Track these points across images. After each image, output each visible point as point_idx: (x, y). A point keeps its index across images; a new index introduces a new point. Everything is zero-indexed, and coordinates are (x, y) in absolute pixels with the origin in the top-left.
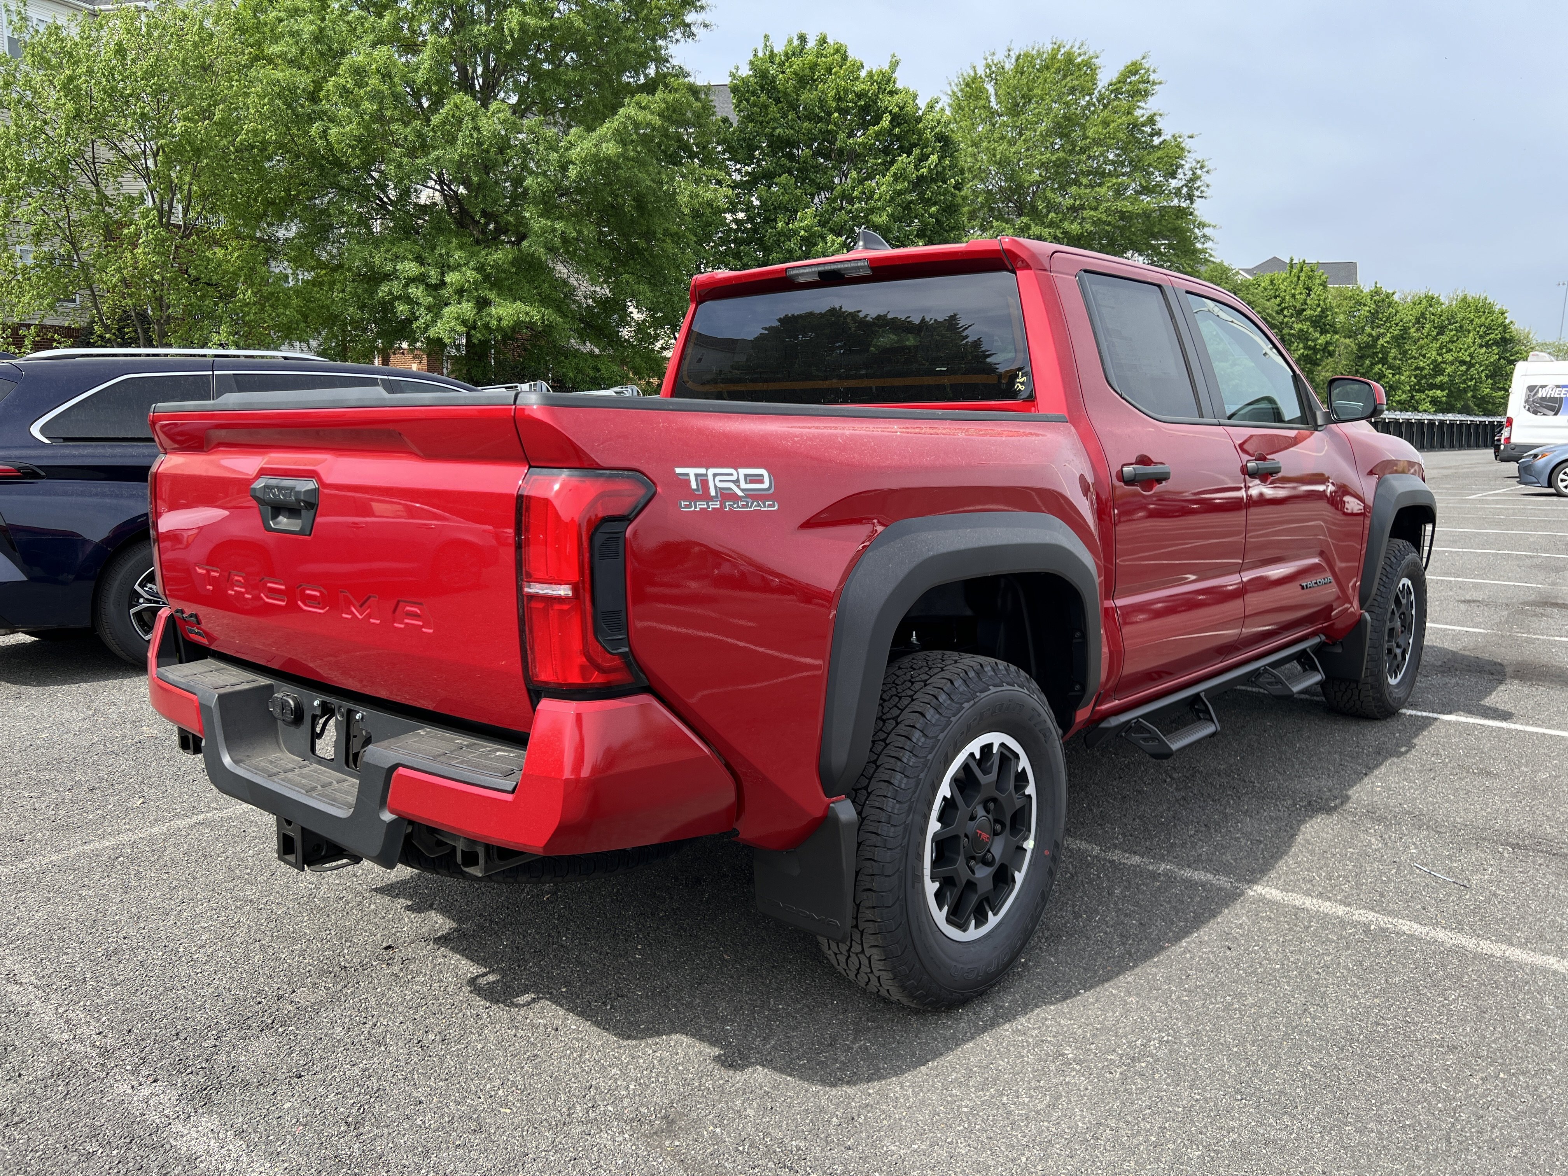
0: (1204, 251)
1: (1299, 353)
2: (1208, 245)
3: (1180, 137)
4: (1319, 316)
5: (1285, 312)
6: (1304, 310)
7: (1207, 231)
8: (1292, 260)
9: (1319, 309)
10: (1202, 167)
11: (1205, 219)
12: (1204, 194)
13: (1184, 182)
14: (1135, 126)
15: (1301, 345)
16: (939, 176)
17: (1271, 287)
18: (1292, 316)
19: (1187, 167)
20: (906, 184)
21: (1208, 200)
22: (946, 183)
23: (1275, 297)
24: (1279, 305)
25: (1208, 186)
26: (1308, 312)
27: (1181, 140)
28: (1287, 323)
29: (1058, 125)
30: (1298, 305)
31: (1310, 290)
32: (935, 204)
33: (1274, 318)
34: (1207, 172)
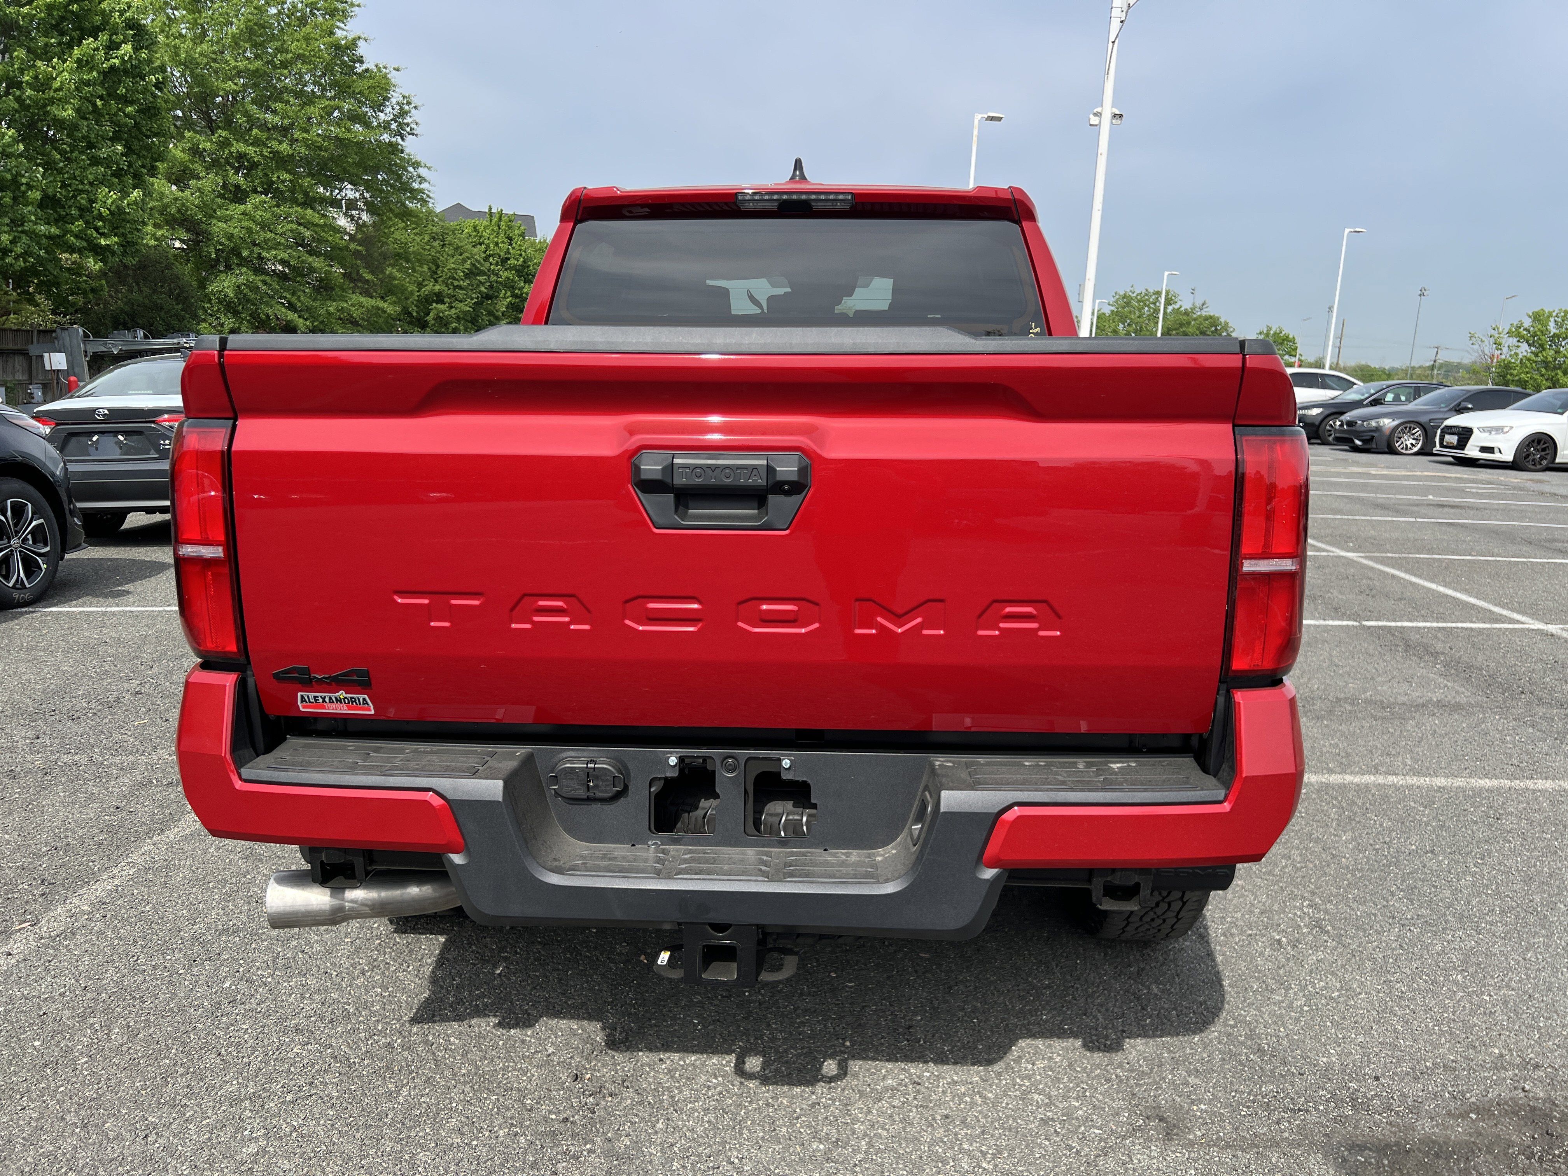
0: (422, 191)
1: (508, 300)
2: (424, 186)
3: (385, 68)
4: (522, 266)
5: (491, 260)
6: (509, 259)
7: (421, 171)
8: (490, 209)
9: (522, 259)
10: (409, 103)
11: (417, 157)
12: (414, 132)
13: (392, 117)
14: (339, 49)
15: (509, 294)
16: (133, 71)
17: (475, 234)
18: (497, 265)
19: (394, 100)
20: (95, 74)
21: (419, 137)
22: (144, 80)
23: (481, 244)
24: (485, 252)
25: (417, 124)
26: (512, 262)
27: (387, 71)
28: (493, 270)
29: (250, 31)
30: (502, 254)
31: (511, 240)
32: (131, 103)
33: (482, 265)
34: (415, 107)
